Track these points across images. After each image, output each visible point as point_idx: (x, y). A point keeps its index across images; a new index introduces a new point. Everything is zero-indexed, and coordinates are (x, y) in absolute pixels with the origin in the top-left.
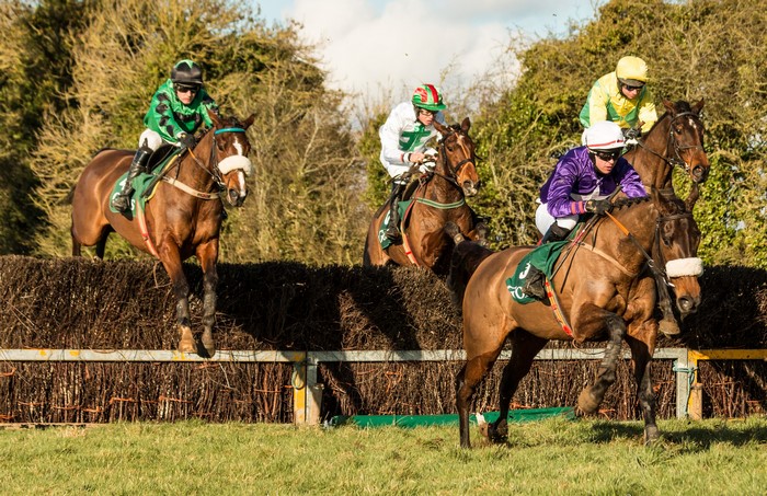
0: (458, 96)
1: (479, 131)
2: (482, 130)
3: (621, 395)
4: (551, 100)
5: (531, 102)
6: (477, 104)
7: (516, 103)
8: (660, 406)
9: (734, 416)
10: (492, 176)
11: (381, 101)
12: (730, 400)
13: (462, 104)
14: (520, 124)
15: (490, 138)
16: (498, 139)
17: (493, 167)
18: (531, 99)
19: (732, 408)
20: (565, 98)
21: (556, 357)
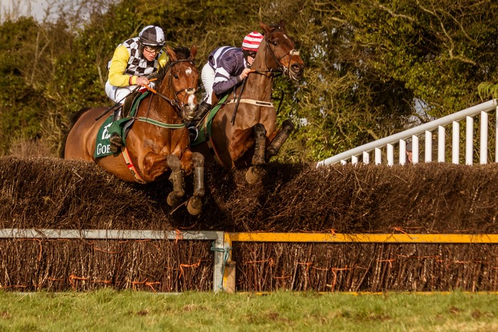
0: (72, 7)
1: (88, 37)
2: (91, 37)
3: (166, 270)
4: (150, 12)
5: (133, 14)
6: (88, 15)
7: (119, 15)
8: (199, 281)
9: (263, 290)
10: (98, 76)
11: (12, 10)
12: (260, 276)
13: (75, 14)
14: (123, 32)
15: (97, 44)
16: (105, 45)
17: (99, 68)
18: (133, 11)
19: (262, 283)
20: (161, 12)
21: (109, 237)
